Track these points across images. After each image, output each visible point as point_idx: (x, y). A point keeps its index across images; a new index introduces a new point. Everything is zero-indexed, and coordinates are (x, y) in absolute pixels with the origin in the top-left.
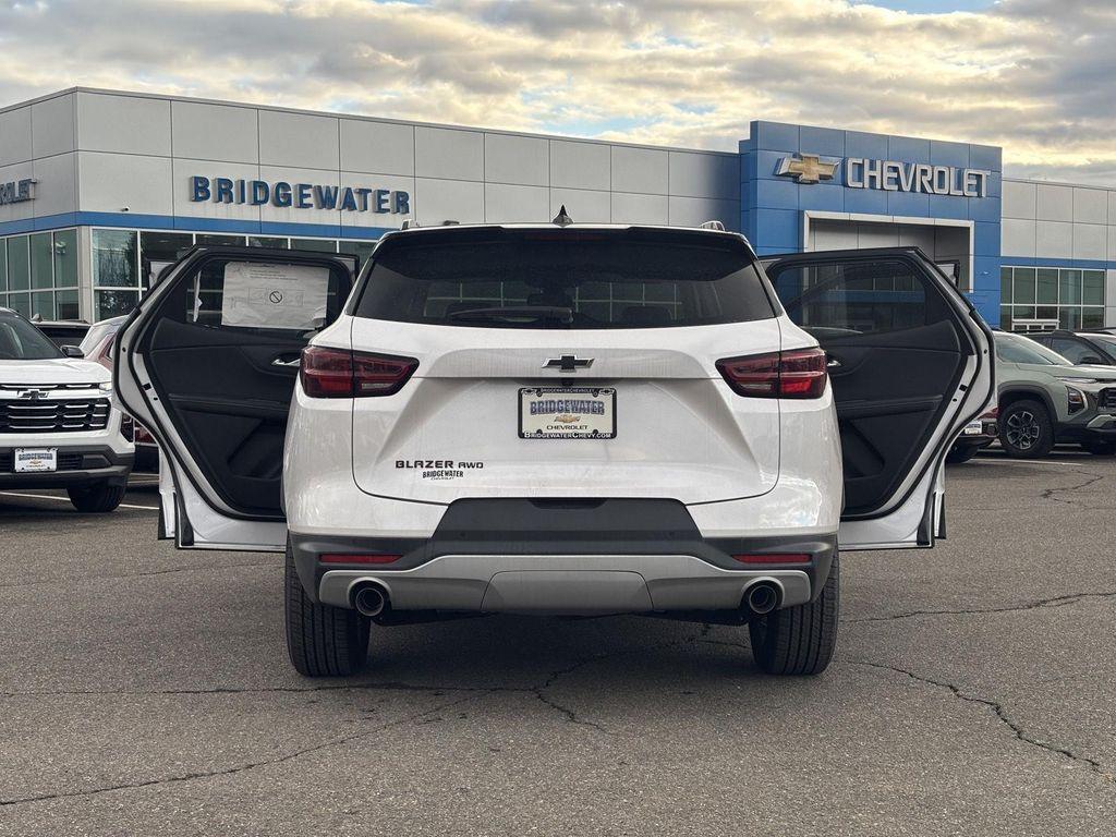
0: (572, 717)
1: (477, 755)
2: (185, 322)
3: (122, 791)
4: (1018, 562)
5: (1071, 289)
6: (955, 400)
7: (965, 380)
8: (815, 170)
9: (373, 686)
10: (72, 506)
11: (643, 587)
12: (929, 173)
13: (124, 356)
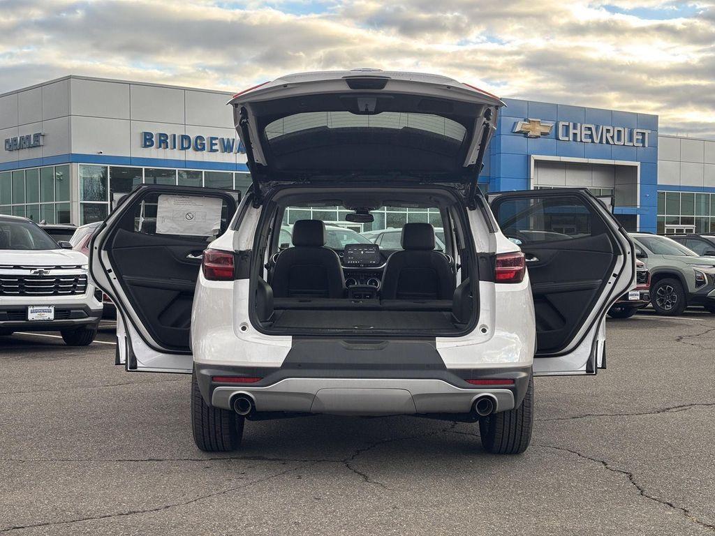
0: (366, 478)
1: (306, 502)
2: (134, 232)
3: (89, 521)
4: (655, 383)
5: (703, 205)
6: (610, 283)
7: (616, 270)
8: (537, 130)
9: (245, 458)
10: (63, 342)
11: (410, 399)
12: (612, 131)
13: (95, 252)
